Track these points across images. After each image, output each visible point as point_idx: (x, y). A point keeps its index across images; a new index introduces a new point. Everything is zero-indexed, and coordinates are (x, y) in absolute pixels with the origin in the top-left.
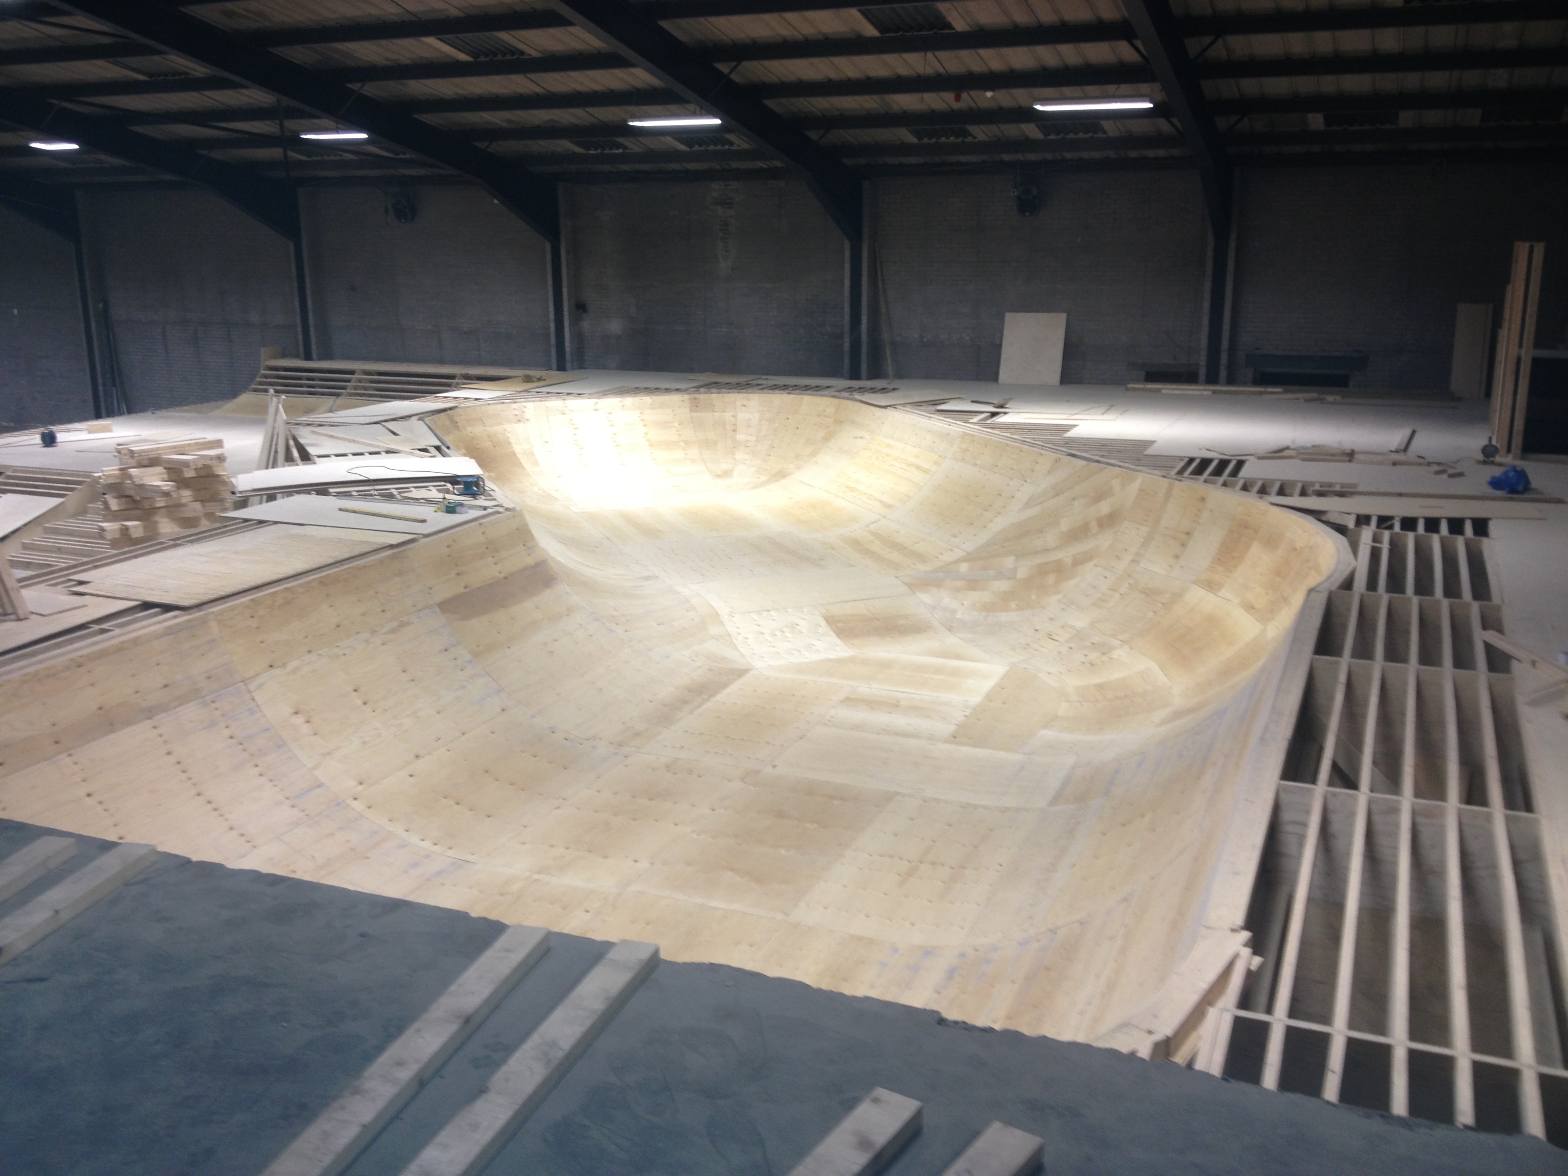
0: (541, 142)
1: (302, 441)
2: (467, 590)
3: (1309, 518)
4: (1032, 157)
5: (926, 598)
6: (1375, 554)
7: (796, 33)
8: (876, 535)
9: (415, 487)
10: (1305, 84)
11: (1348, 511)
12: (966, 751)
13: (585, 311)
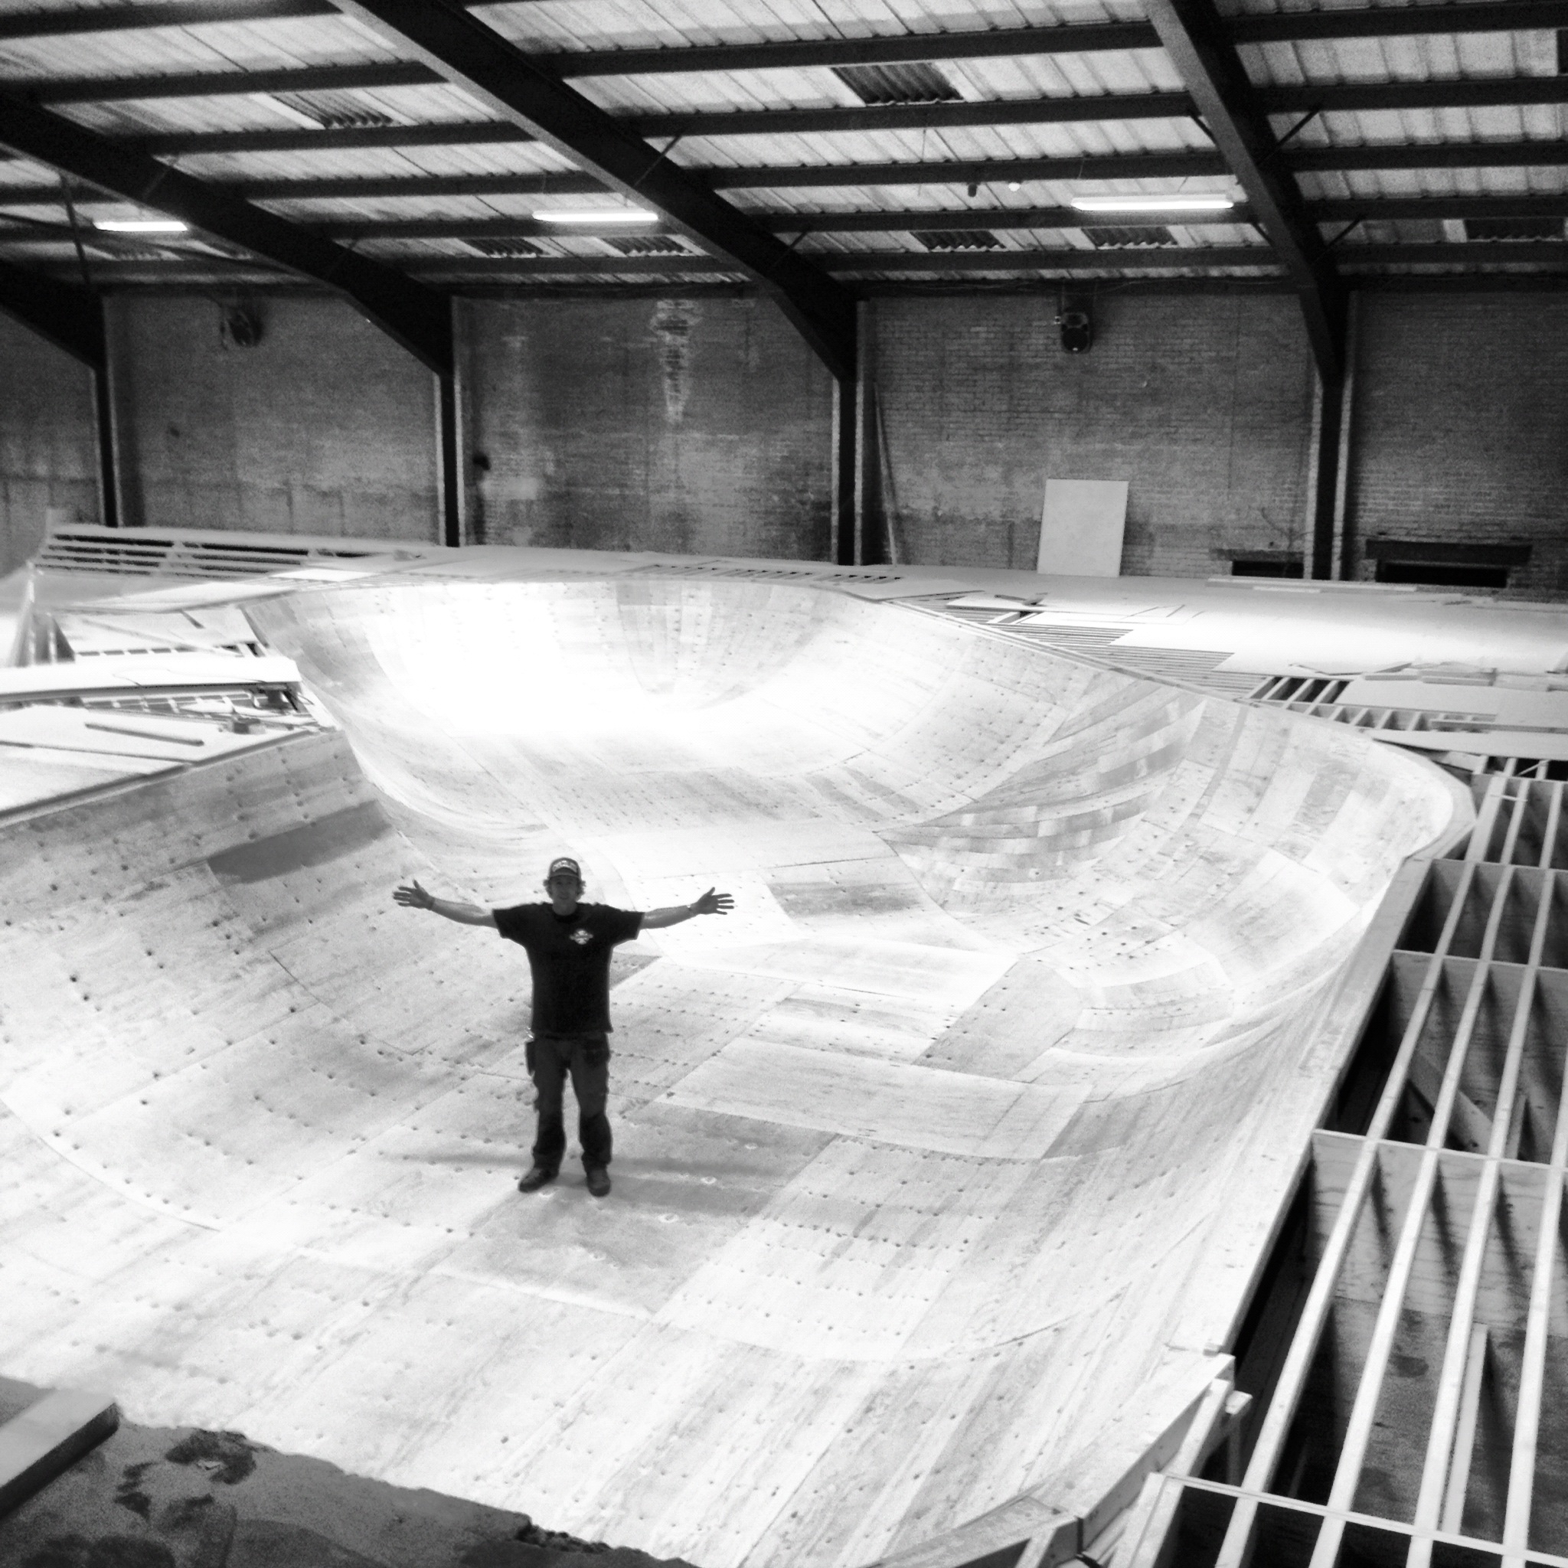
0: (425, 241)
1: (65, 633)
2: (253, 841)
3: (1424, 760)
4: (1079, 273)
5: (914, 860)
6: (1507, 808)
7: (751, 99)
8: (855, 774)
9: (203, 698)
10: (1437, 180)
11: (1477, 752)
12: (942, 1076)
13: (487, 468)
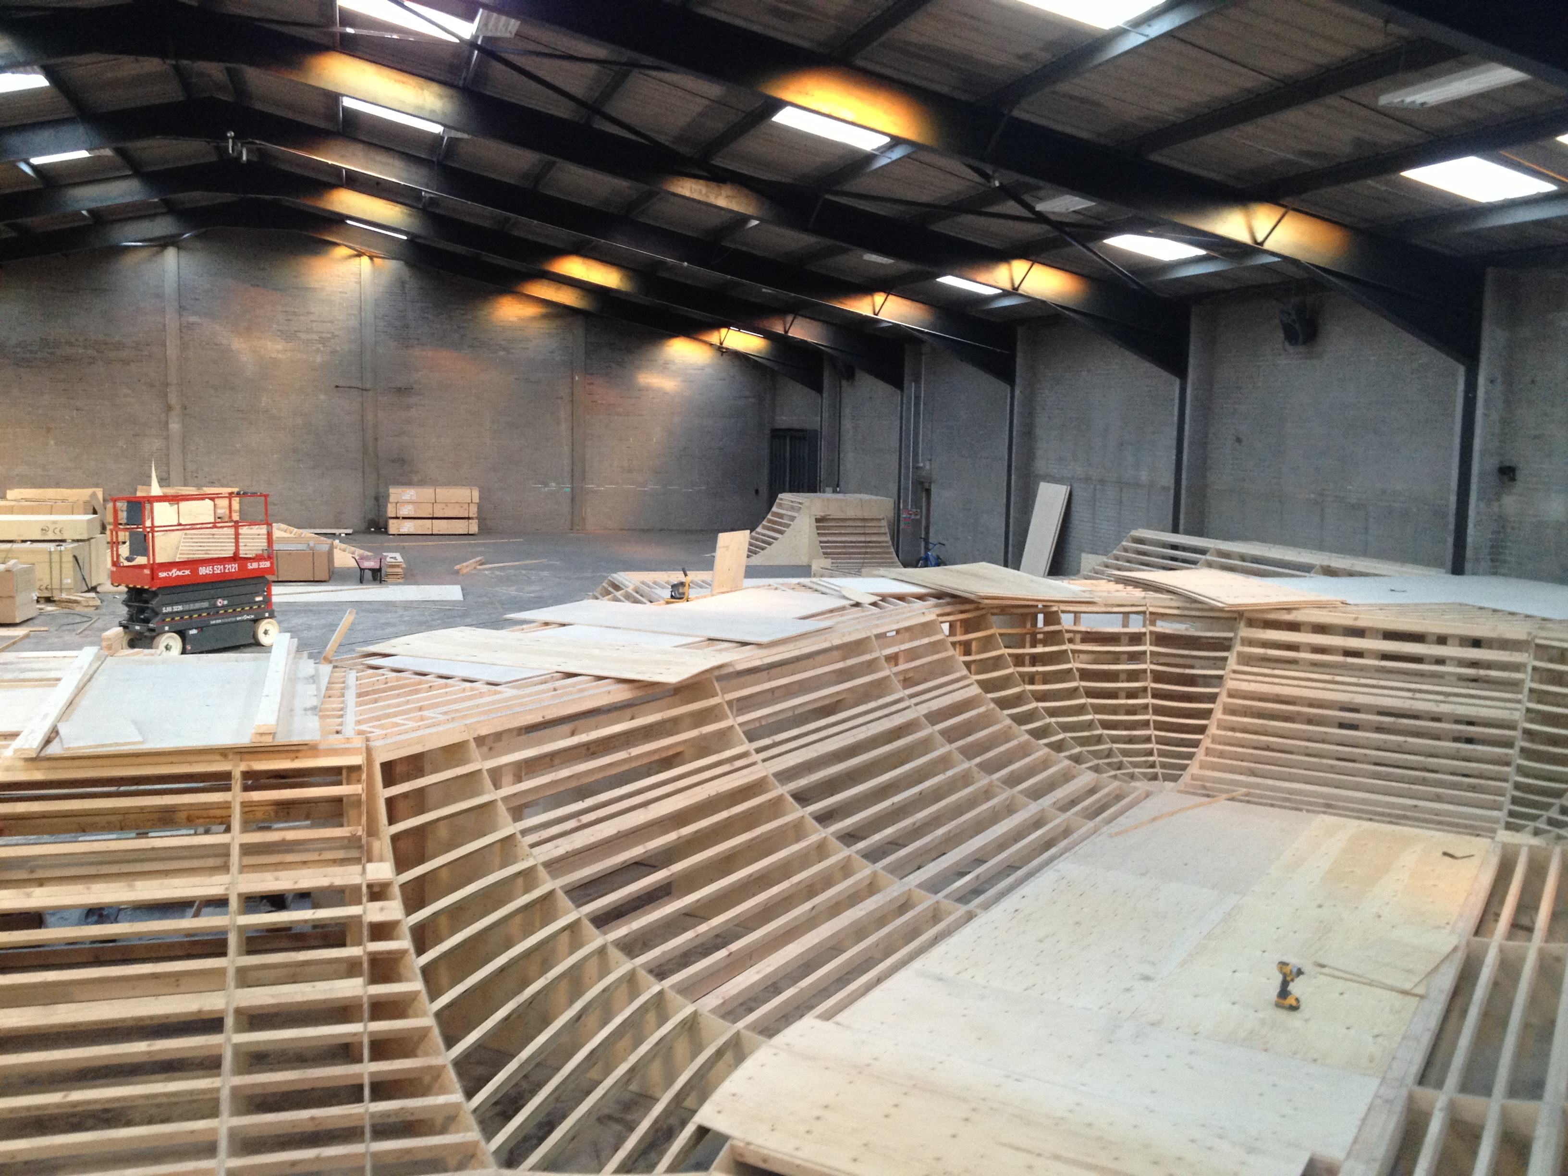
13: (1513, 479)
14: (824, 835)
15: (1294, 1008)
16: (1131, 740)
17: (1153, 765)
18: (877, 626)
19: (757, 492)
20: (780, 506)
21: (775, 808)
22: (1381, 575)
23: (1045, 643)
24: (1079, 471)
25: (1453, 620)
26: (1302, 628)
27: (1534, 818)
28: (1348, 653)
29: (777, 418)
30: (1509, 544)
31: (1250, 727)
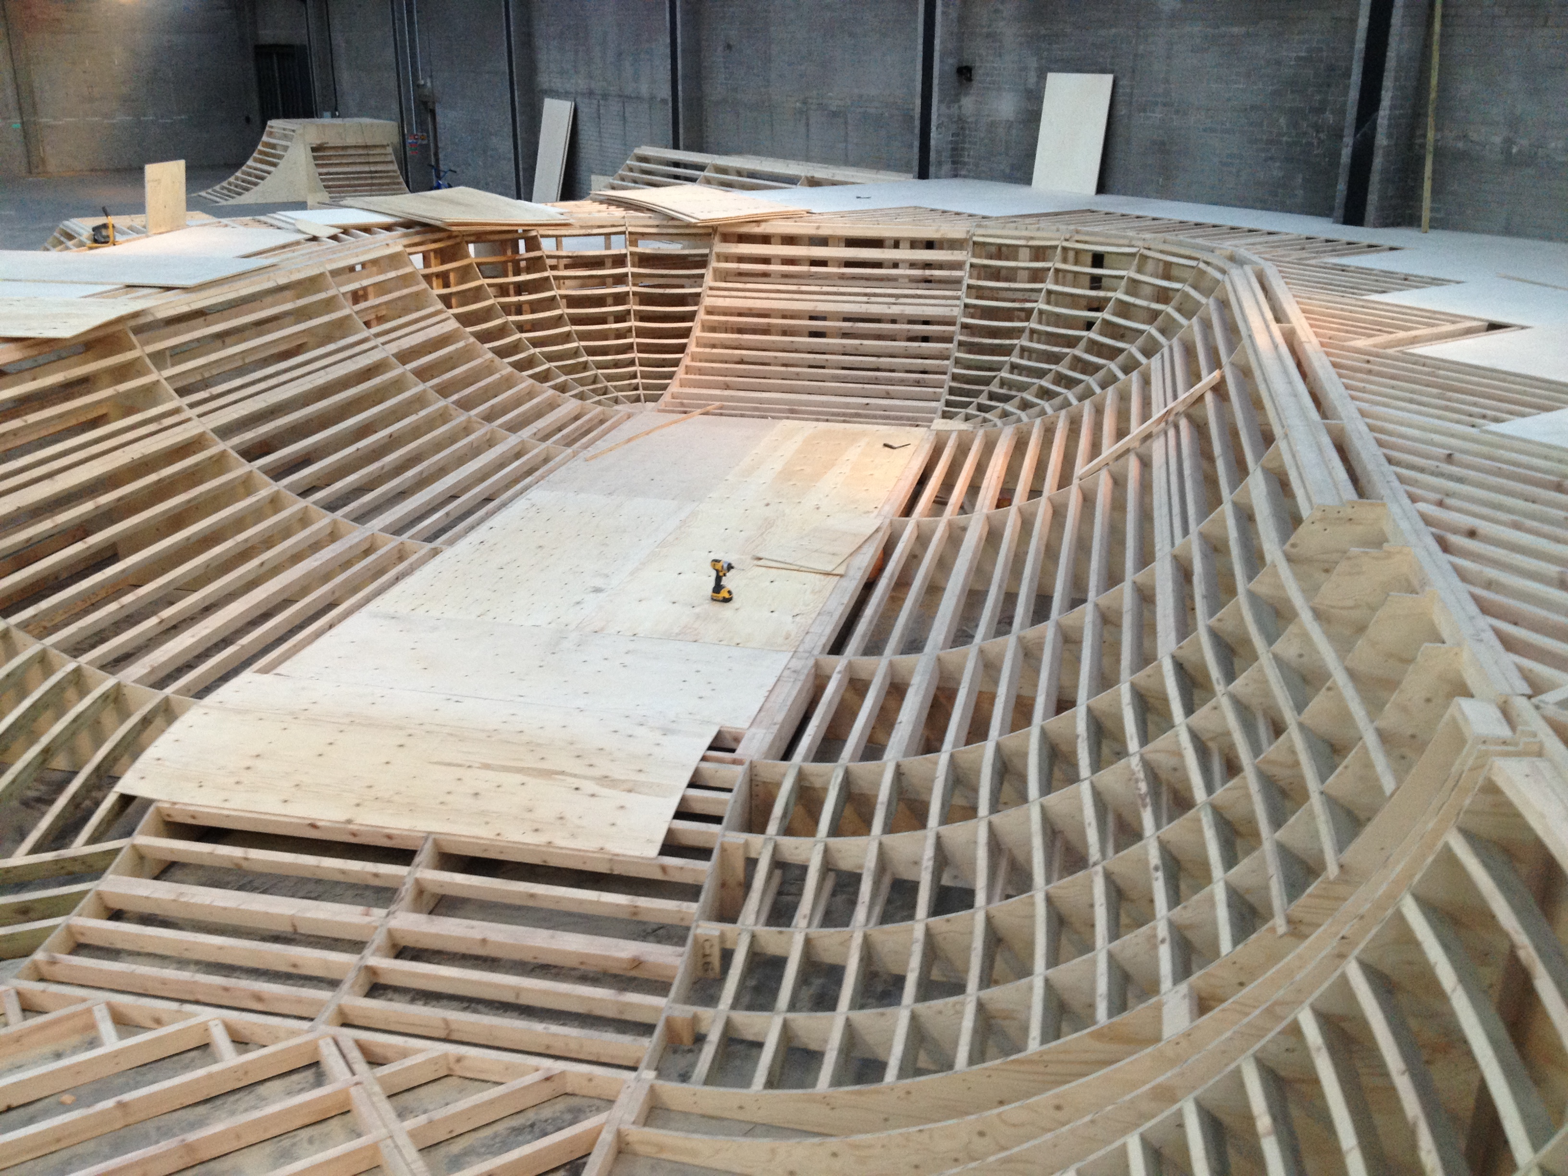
13: (970, 80)
14: (276, 488)
15: (727, 600)
16: (616, 365)
17: (636, 388)
18: (331, 261)
19: (248, 120)
20: (271, 134)
21: (219, 464)
22: (853, 183)
23: (528, 270)
24: (582, 84)
25: (903, 223)
26: (772, 240)
27: (966, 405)
28: (815, 262)
29: (261, 32)
30: (967, 146)
31: (728, 343)
